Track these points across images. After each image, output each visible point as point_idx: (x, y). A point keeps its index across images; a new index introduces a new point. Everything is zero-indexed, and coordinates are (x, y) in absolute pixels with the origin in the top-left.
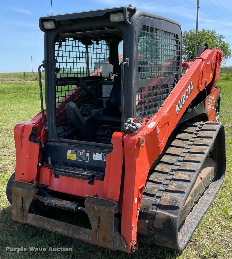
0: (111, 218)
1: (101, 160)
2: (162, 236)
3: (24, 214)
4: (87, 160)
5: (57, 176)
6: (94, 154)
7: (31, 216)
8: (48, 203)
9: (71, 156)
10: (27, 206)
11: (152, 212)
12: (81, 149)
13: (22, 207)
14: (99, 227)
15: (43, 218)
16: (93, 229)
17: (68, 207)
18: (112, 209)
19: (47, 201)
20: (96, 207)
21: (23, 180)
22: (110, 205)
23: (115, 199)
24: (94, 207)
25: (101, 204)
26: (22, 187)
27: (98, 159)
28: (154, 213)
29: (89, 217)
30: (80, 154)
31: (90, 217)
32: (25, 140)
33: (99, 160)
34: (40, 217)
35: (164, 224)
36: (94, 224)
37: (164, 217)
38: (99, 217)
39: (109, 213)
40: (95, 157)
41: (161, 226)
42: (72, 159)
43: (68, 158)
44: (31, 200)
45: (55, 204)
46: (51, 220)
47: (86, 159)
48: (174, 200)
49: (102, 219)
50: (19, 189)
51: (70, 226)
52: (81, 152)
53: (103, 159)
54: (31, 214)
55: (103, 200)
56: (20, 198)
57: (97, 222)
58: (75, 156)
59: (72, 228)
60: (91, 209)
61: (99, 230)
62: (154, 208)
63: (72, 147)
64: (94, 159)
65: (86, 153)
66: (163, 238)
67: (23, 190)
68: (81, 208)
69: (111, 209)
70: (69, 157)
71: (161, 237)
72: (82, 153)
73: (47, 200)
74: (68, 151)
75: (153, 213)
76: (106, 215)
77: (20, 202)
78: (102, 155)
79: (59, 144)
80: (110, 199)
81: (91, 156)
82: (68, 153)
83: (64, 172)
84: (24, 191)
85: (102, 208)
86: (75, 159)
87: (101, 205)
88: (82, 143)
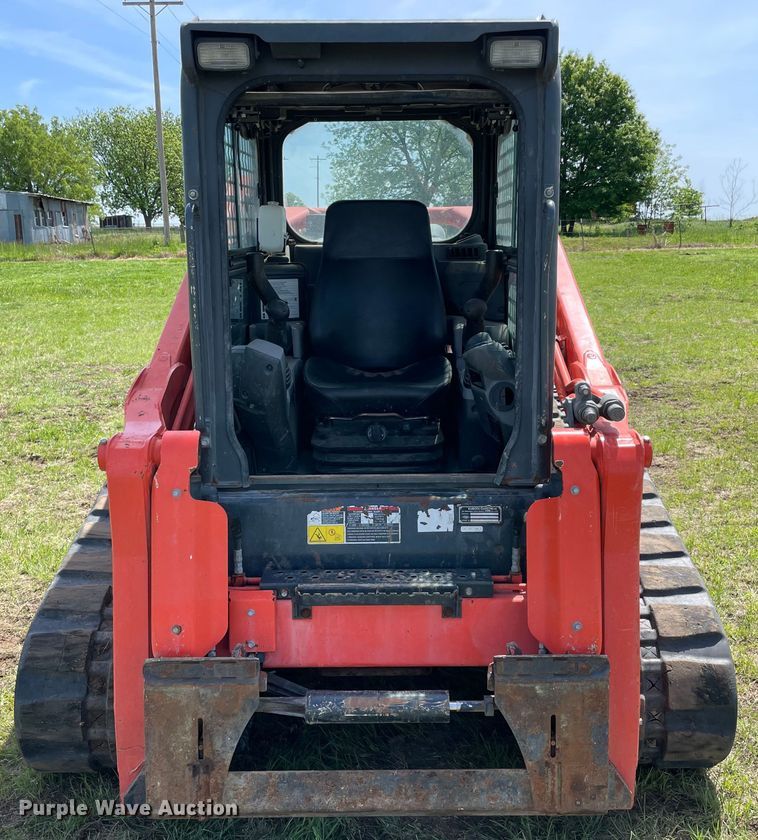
0: (599, 713)
1: (451, 530)
2: (694, 731)
3: (212, 781)
4: (395, 538)
5: (303, 612)
6: (420, 513)
7: (243, 780)
8: (328, 716)
9: (324, 530)
10: (226, 745)
11: (649, 664)
12: (363, 504)
13: (201, 757)
14: (553, 752)
15: (303, 775)
16: (528, 763)
17: (420, 711)
18: (602, 680)
19: (322, 710)
20: (538, 689)
21: (178, 651)
22: (591, 671)
23: (593, 646)
24: (533, 688)
25: (558, 675)
26: (194, 679)
27: (439, 527)
28: (659, 668)
29: (512, 726)
30: (364, 521)
31: (514, 728)
32: (176, 493)
33: (440, 530)
34: (290, 775)
35: (699, 693)
36: (533, 745)
37: (695, 673)
38: (553, 718)
39: (591, 697)
40: (425, 524)
41: (692, 702)
42: (331, 540)
43: (312, 539)
44: (243, 720)
45: (358, 711)
46: (343, 773)
47: (391, 533)
48: (693, 614)
49: (563, 723)
50: (178, 689)
51: (431, 776)
52: (366, 513)
53: (457, 525)
54: (245, 773)
55: (565, 659)
56: (190, 724)
57: (547, 735)
58: (341, 529)
59: (440, 782)
60: (519, 698)
61: (553, 761)
62: (650, 654)
63: (325, 499)
64: (421, 529)
65: (388, 512)
66: (698, 734)
67: (202, 691)
68: (466, 702)
69: (600, 684)
70: (315, 538)
71: (690, 733)
72: (371, 515)
73: (320, 704)
74: (310, 516)
75: (653, 669)
76: (579, 708)
77: (190, 738)
78: (452, 512)
79: (256, 494)
80: (573, 652)
81: (409, 521)
82: (310, 523)
83: (354, 591)
84: (209, 691)
85: (564, 686)
86: (343, 541)
87: (559, 679)
88: (352, 481)
